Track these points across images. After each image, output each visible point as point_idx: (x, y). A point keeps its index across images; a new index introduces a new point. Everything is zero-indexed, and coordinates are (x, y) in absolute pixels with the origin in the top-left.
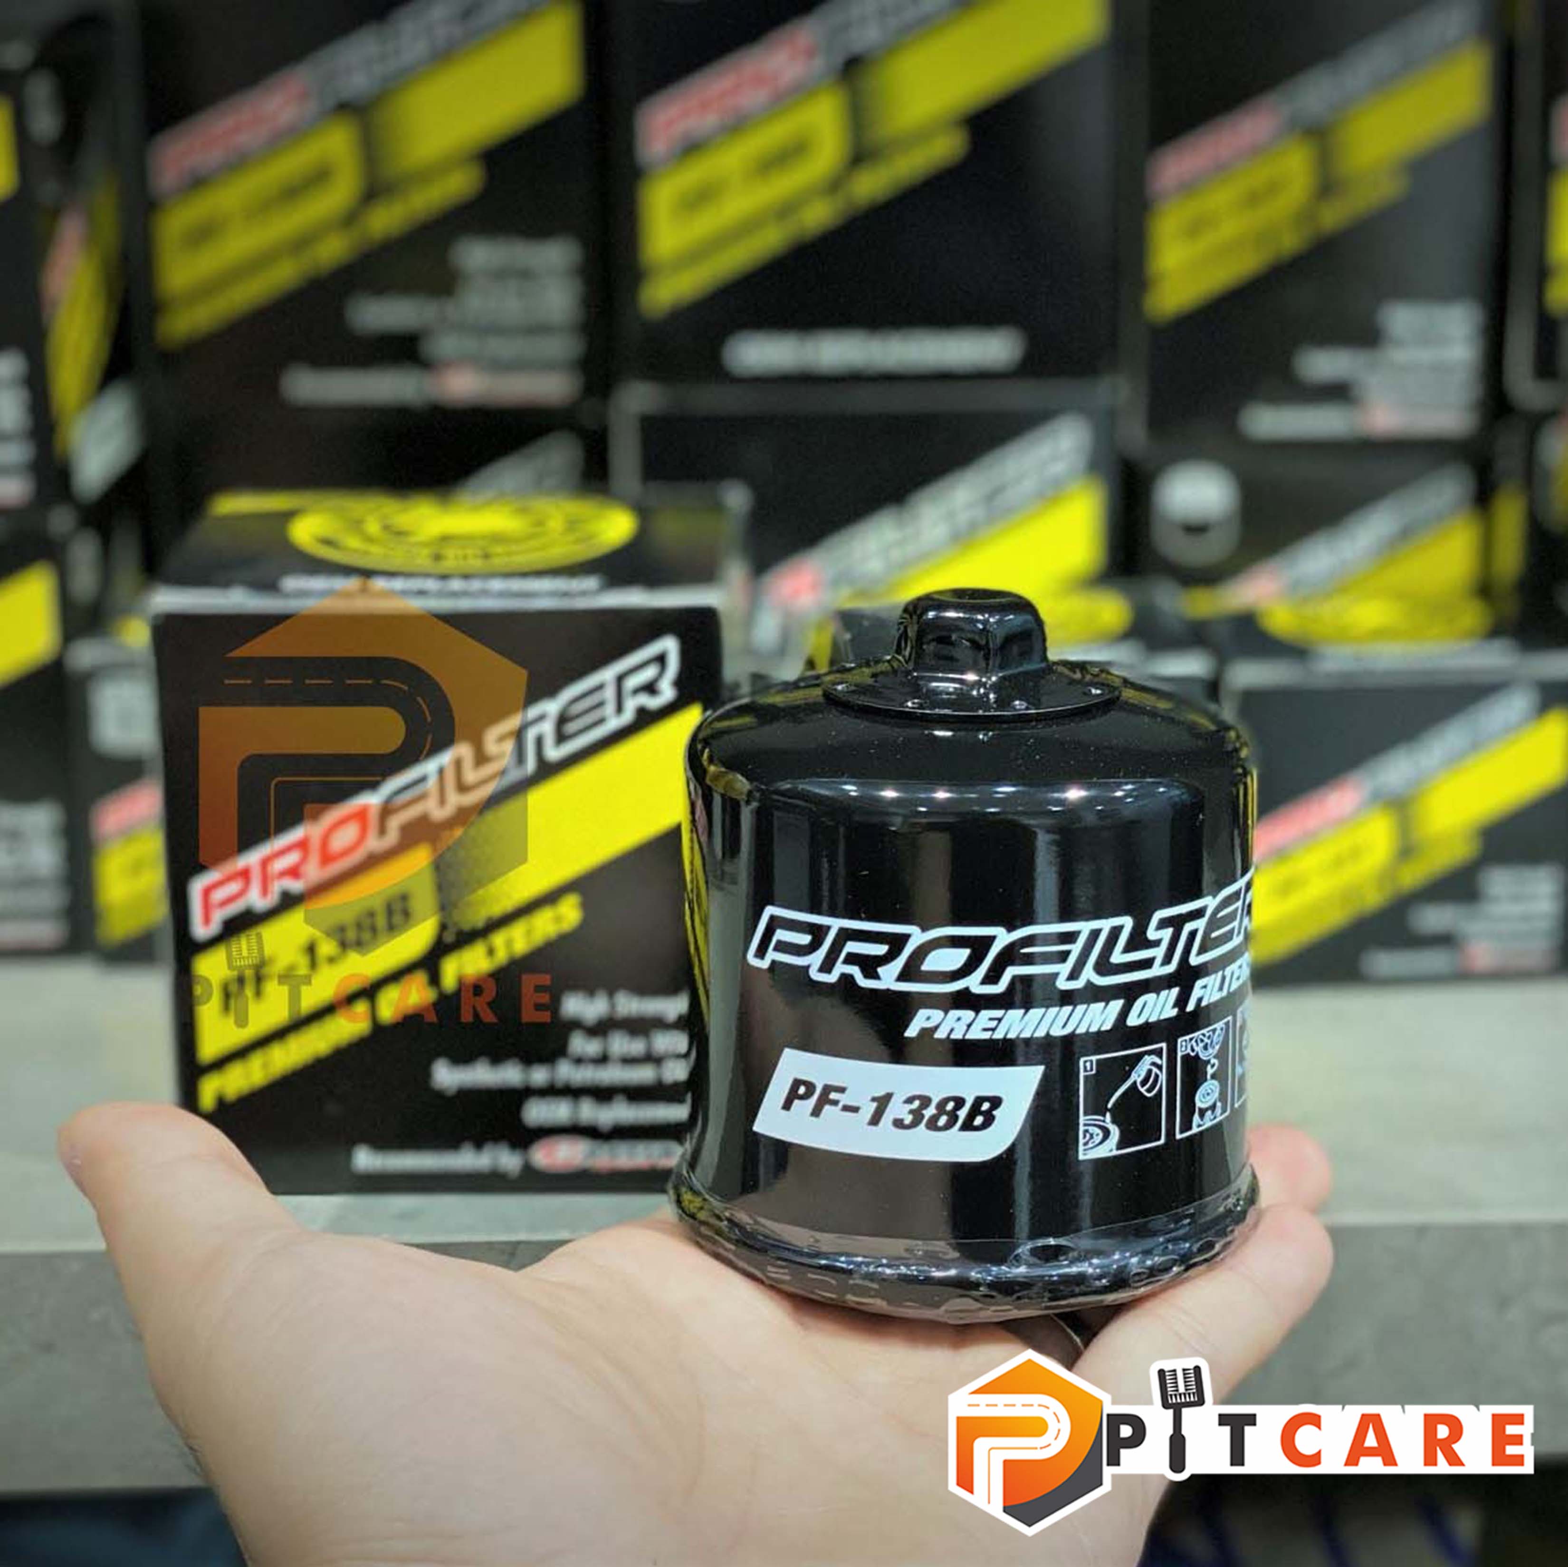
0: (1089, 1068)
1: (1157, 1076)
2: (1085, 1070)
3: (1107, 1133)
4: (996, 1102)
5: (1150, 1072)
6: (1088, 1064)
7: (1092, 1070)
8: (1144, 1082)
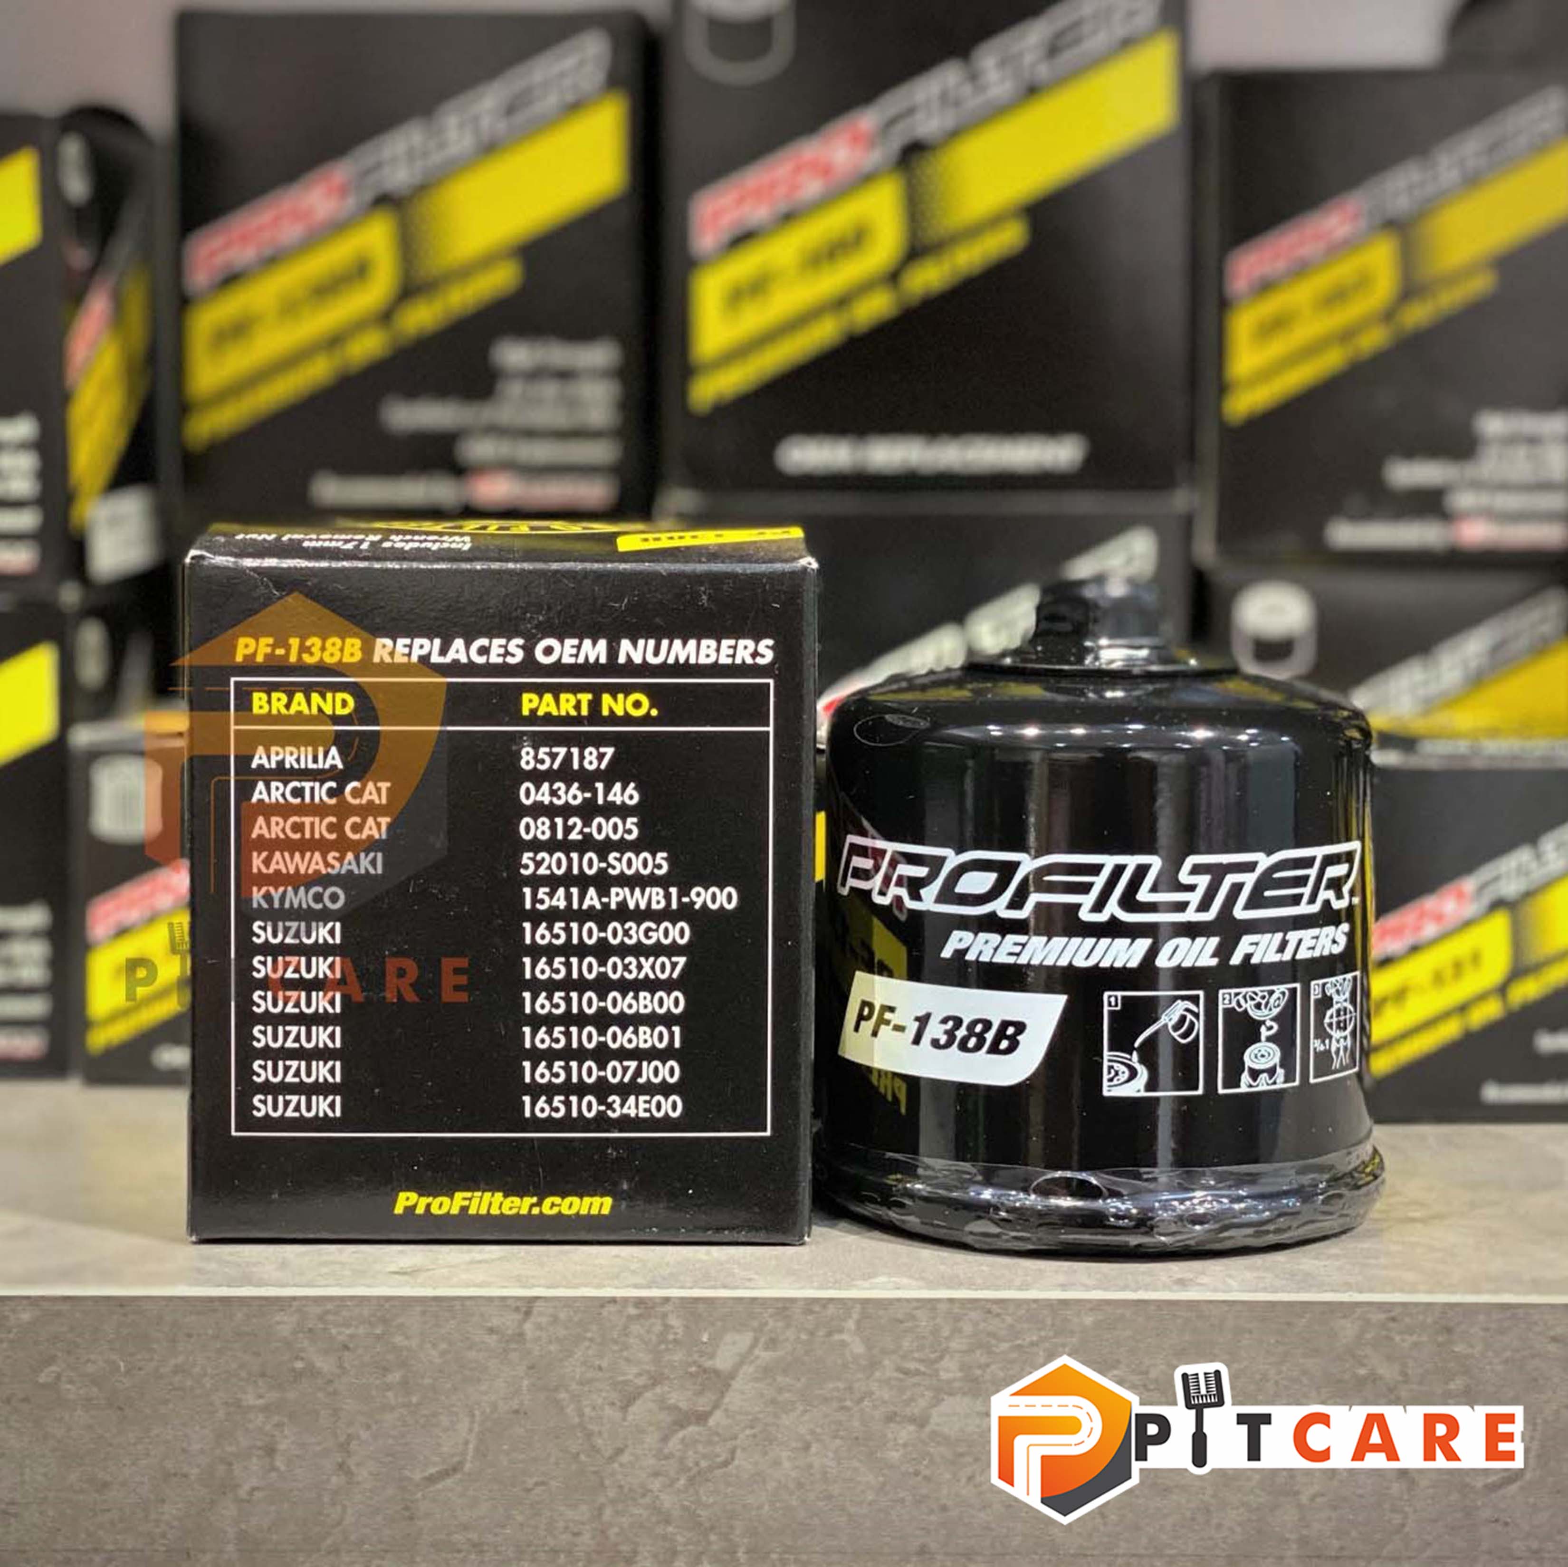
0: (1113, 1003)
1: (1192, 1025)
2: (1110, 1005)
3: (1133, 1073)
4: (1020, 1027)
5: (1183, 1019)
6: (1113, 1000)
7: (1116, 1005)
8: (1177, 1027)
